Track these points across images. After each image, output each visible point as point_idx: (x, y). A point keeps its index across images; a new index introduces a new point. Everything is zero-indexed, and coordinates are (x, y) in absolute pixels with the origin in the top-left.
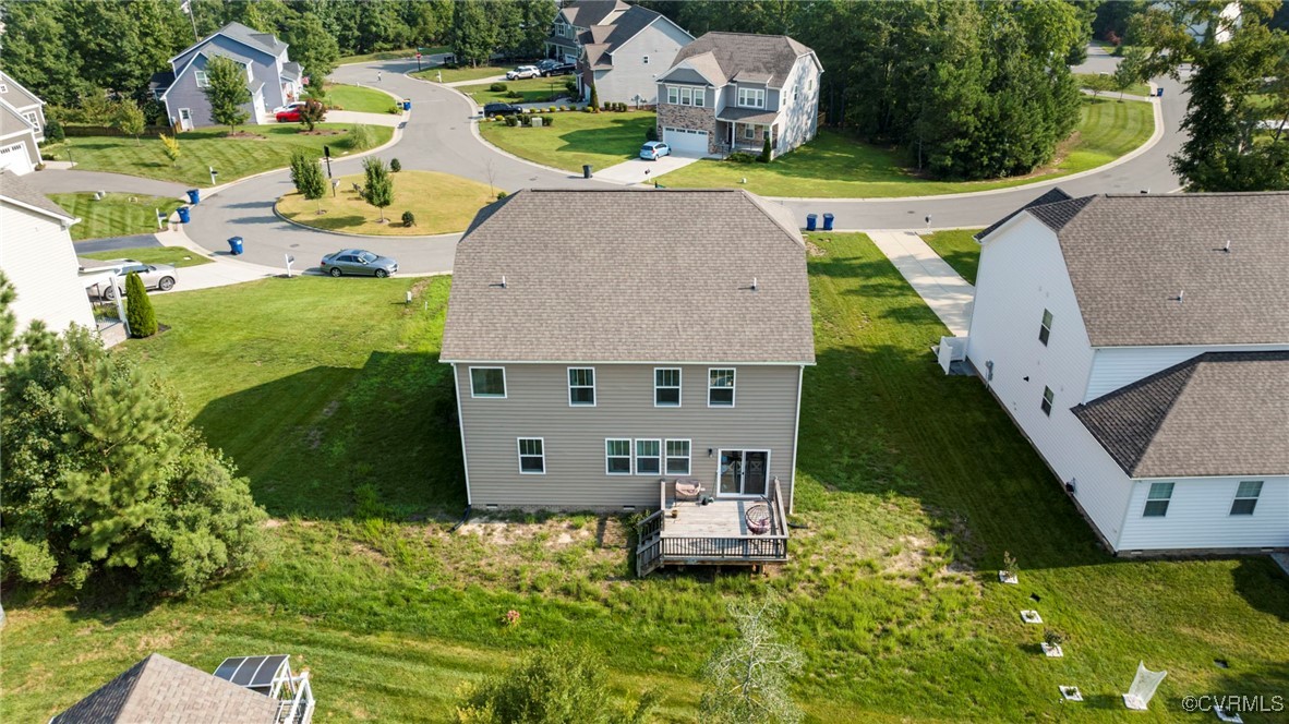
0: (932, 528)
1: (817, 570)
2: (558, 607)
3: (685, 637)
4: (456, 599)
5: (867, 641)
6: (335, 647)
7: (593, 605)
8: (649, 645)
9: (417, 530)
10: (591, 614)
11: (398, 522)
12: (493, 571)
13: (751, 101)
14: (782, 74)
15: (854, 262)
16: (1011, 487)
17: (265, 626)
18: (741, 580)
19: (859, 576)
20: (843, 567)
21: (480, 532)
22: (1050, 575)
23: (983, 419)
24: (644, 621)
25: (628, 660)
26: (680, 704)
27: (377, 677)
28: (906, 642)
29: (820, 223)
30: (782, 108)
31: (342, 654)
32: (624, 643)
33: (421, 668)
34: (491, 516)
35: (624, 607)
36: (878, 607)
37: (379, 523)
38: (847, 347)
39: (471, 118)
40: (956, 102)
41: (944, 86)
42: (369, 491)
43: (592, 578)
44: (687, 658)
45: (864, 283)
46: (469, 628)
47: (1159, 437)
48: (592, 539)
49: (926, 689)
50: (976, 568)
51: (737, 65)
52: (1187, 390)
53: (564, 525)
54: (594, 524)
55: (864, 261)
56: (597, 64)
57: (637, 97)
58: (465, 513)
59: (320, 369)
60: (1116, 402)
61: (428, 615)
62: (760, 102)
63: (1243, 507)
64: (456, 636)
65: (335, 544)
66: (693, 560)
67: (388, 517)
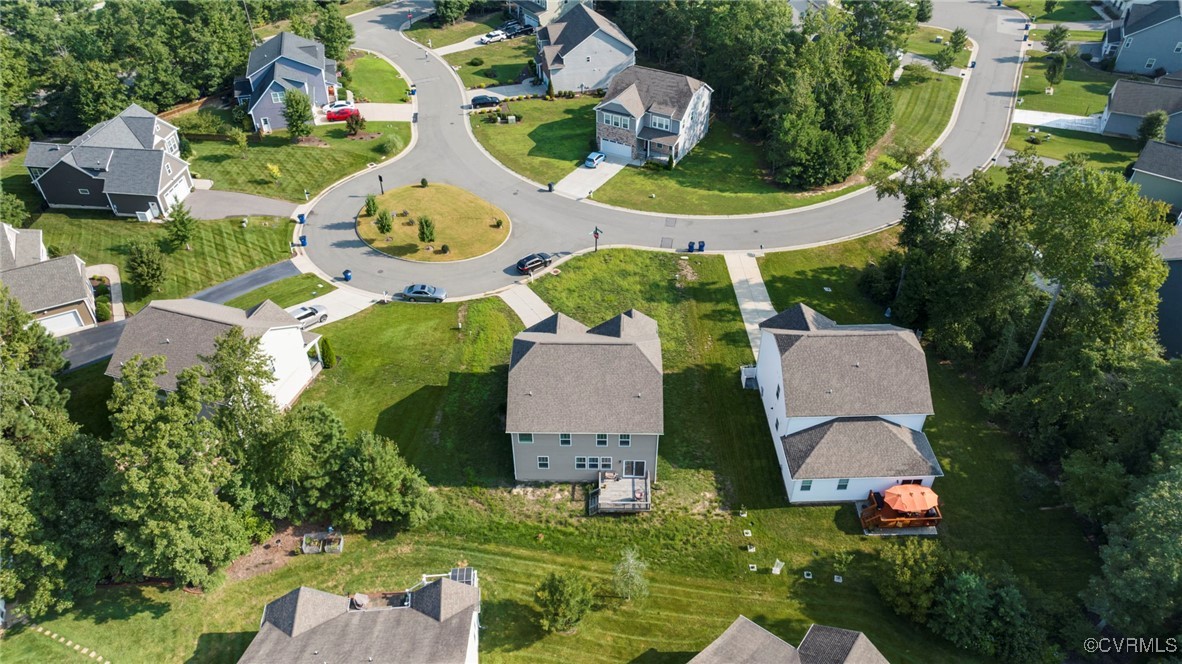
0: (716, 488)
1: (663, 511)
2: (559, 531)
3: (608, 544)
4: (517, 527)
5: (679, 544)
6: (473, 550)
7: (571, 529)
8: (594, 548)
9: (494, 491)
10: (571, 534)
11: (486, 487)
12: (529, 513)
13: (661, 125)
14: (682, 108)
15: (712, 287)
16: (757, 463)
17: (445, 542)
18: (631, 518)
19: (681, 514)
20: (675, 510)
21: (522, 493)
22: (761, 513)
23: (754, 421)
24: (592, 538)
25: (586, 555)
26: (606, 573)
27: (493, 564)
28: (694, 546)
29: (696, 246)
30: (682, 131)
31: (477, 554)
32: (584, 547)
33: (508, 559)
34: (526, 484)
35: (584, 530)
36: (686, 529)
37: (478, 489)
38: (697, 366)
39: (462, 107)
40: (794, 144)
41: (786, 133)
42: (469, 470)
43: (571, 516)
44: (609, 554)
45: (714, 308)
46: (524, 542)
47: (808, 460)
48: (570, 497)
49: (698, 566)
50: (731, 509)
51: (652, 97)
52: (826, 436)
53: (558, 489)
54: (570, 488)
55: (717, 286)
56: (553, 64)
57: (582, 86)
58: (514, 483)
59: (426, 388)
60: (798, 438)
61: (507, 535)
62: (667, 127)
63: (842, 486)
64: (519, 545)
65: (461, 500)
66: (612, 511)
67: (482, 485)
